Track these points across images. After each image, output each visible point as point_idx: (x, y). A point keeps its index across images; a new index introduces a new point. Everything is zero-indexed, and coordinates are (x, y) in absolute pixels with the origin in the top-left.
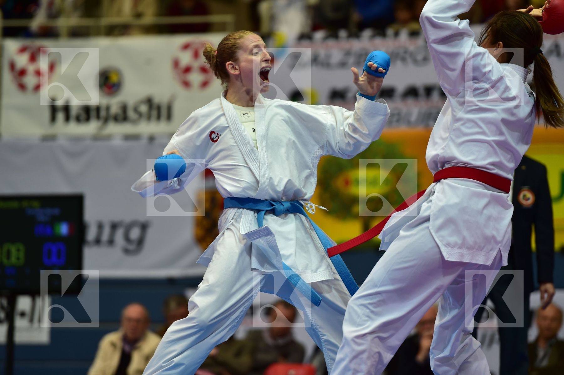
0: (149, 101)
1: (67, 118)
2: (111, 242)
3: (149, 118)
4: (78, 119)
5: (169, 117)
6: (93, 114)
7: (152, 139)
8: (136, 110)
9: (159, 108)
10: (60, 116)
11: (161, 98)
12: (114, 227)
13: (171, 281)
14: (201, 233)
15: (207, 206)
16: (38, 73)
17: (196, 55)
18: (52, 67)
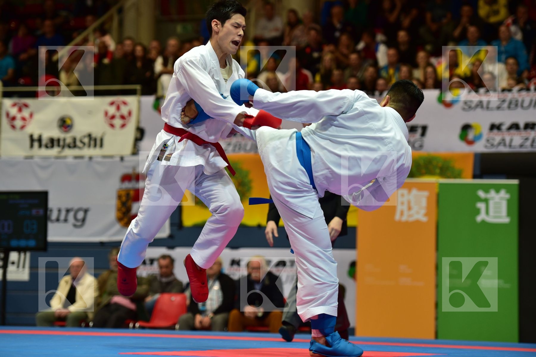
0: (90, 136)
1: (40, 146)
2: (66, 220)
3: (89, 146)
4: (47, 147)
5: (101, 145)
6: (55, 143)
7: (91, 158)
8: (81, 142)
9: (95, 140)
10: (36, 144)
11: (97, 133)
12: (68, 211)
13: (102, 244)
14: (120, 215)
15: (124, 199)
16: (24, 119)
17: (118, 108)
18: (31, 115)
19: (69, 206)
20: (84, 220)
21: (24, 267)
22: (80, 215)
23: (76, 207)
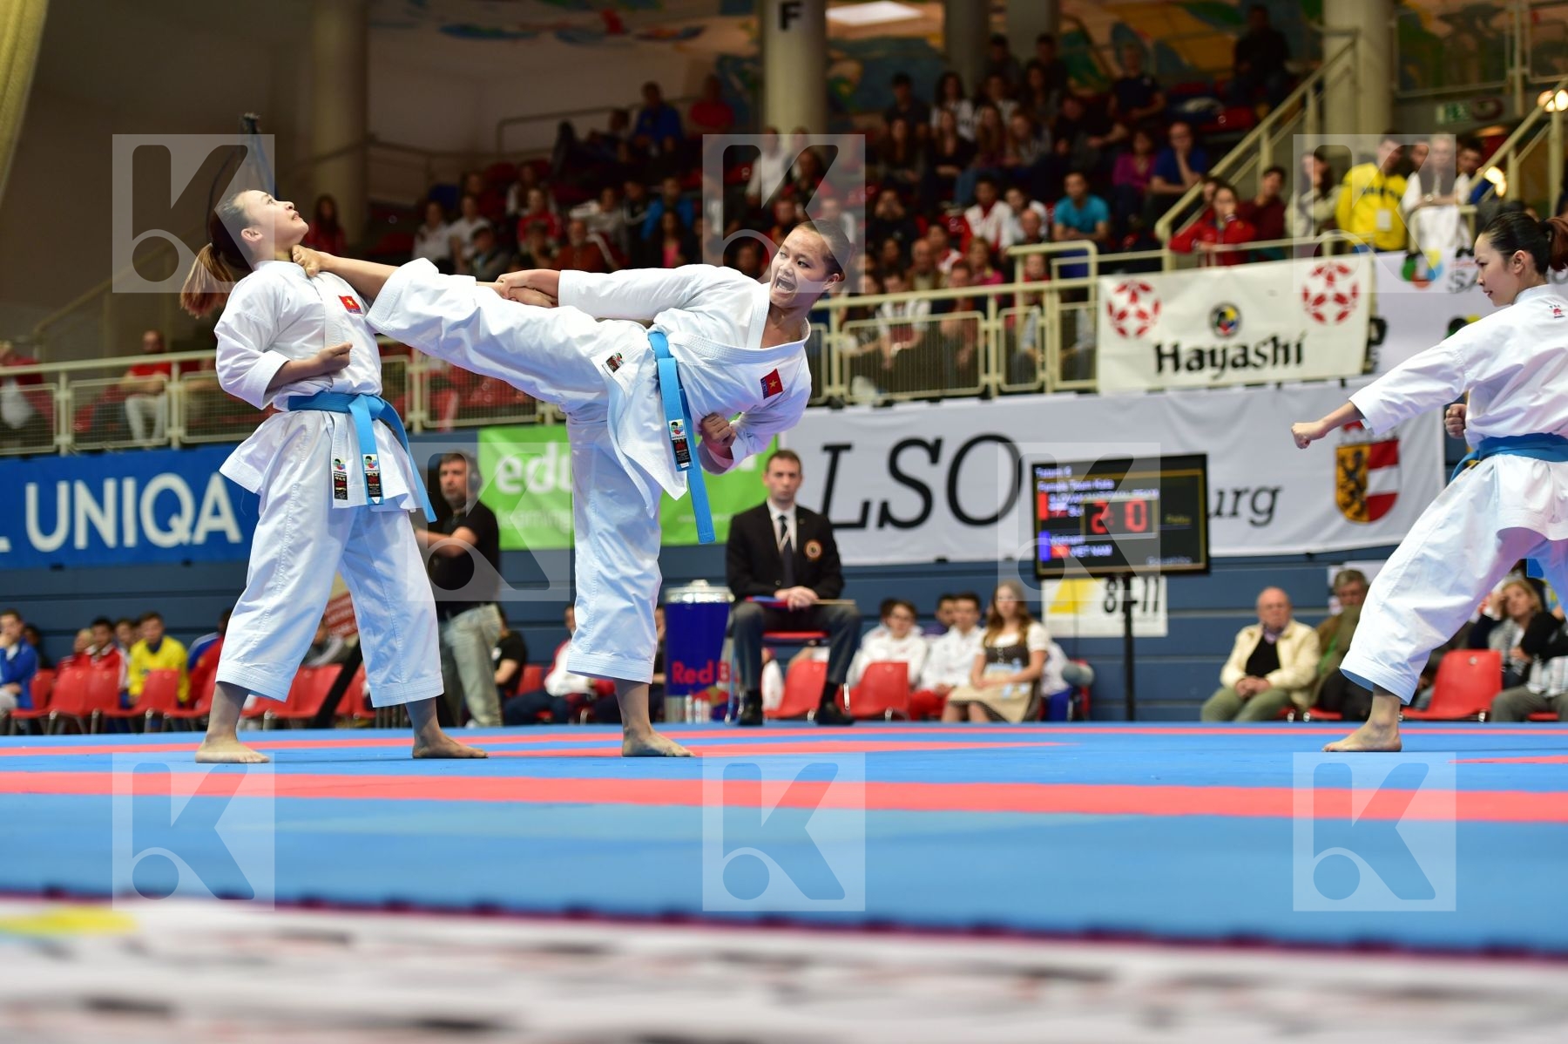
0: (1274, 341)
1: (1177, 367)
2: (1234, 513)
3: (1275, 361)
4: (1189, 368)
5: (1299, 359)
6: (1207, 359)
7: (1279, 385)
8: (1258, 353)
9: (1286, 348)
10: (1168, 363)
11: (1288, 335)
12: (1238, 494)
13: (1310, 556)
14: (1343, 496)
15: (1350, 465)
16: (1142, 315)
17: (1330, 279)
18: (1156, 307)
19: (1241, 487)
20: (1271, 510)
21: (1156, 609)
22: (1263, 501)
23: (1254, 487)
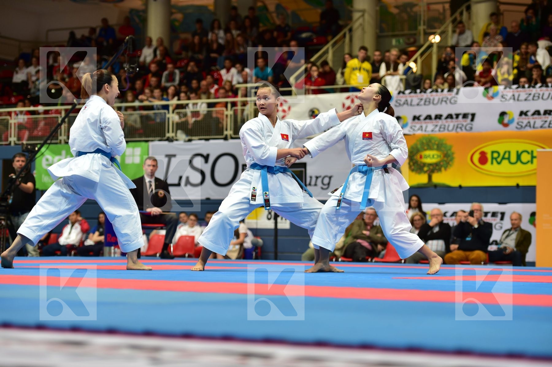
2: (316, 185)
12: (317, 178)
16: (284, 111)
17: (353, 101)
18: (289, 108)
19: (318, 175)
20: (329, 184)
22: (326, 181)
23: (323, 175)
